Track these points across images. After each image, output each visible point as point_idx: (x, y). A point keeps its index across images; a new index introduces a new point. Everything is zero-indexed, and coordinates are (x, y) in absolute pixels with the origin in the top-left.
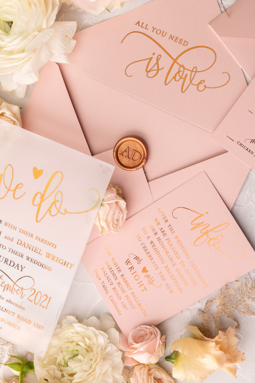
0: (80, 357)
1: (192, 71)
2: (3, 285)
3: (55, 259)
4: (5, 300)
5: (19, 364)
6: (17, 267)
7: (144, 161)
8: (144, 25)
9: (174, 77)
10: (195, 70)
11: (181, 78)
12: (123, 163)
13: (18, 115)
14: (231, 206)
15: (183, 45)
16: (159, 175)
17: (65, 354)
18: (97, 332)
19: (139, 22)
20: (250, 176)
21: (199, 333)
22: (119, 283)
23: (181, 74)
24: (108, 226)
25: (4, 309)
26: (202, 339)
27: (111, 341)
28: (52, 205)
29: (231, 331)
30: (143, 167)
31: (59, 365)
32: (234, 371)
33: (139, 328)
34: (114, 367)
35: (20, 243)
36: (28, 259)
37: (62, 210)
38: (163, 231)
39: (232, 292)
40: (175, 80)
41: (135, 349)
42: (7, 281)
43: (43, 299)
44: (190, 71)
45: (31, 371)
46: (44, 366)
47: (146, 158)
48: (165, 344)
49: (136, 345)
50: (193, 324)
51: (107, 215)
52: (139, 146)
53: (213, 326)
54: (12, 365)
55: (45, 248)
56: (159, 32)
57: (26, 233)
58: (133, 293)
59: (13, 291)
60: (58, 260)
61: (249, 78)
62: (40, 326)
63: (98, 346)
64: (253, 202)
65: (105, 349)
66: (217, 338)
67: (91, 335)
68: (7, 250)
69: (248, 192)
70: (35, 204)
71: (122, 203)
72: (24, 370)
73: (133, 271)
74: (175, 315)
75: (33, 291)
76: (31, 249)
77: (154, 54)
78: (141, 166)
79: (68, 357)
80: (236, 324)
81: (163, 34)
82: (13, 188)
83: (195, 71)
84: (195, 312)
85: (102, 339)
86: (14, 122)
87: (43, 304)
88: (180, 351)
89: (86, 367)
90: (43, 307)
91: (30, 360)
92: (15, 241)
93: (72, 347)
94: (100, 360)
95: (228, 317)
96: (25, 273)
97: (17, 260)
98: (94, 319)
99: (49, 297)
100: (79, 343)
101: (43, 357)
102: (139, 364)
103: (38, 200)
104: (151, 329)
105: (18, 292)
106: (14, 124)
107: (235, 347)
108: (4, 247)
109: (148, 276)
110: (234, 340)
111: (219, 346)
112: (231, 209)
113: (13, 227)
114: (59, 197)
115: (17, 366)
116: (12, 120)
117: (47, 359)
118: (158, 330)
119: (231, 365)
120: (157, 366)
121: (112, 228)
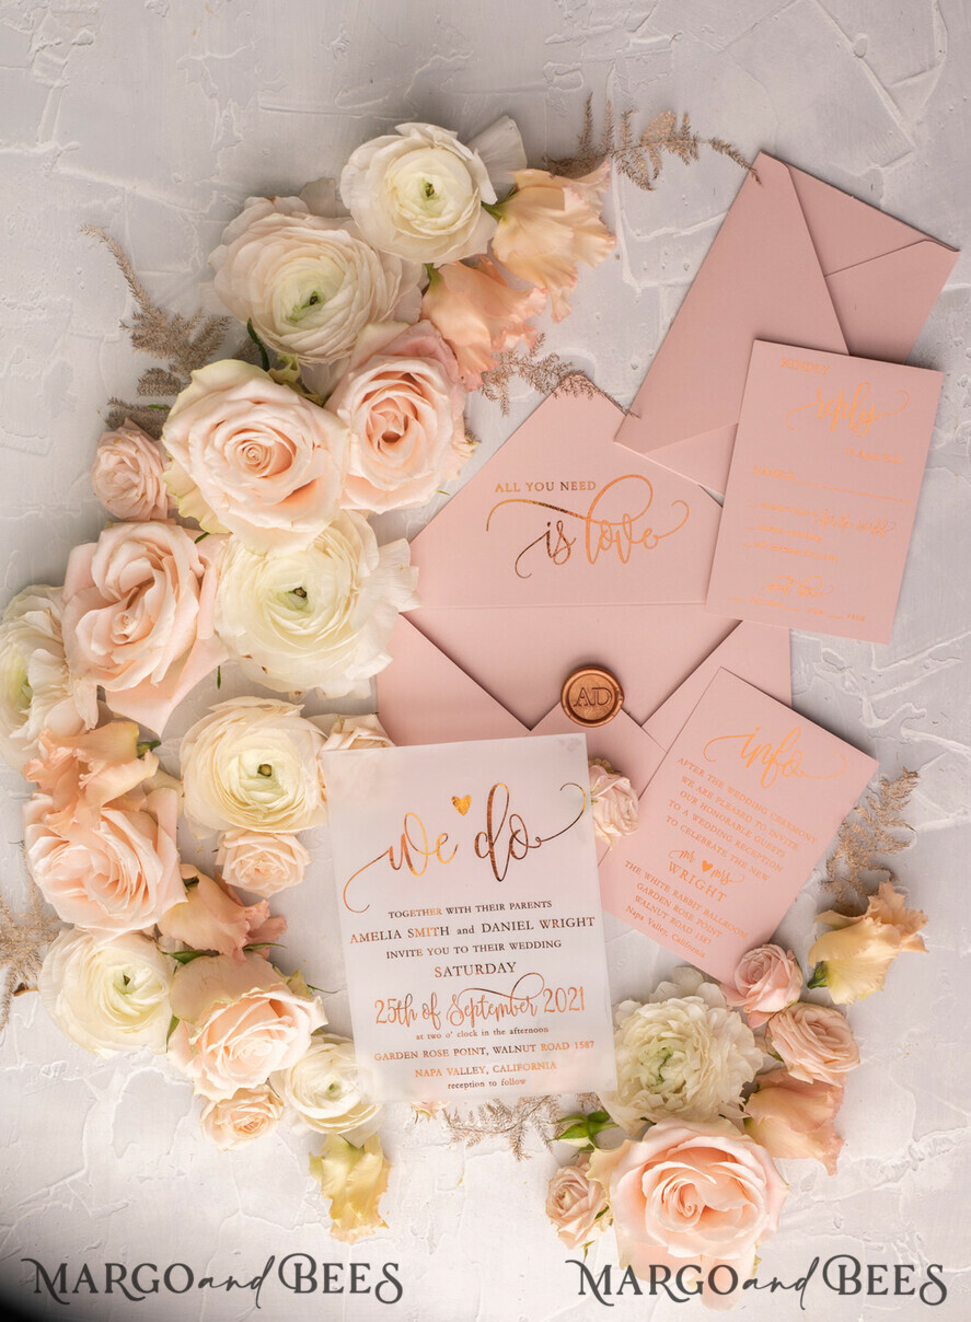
0: (677, 1055)
1: (624, 523)
2: (493, 1010)
3: (560, 924)
4: (508, 1032)
5: (579, 1125)
6: (502, 970)
7: (620, 697)
8: (511, 487)
9: (600, 546)
10: (627, 519)
11: (611, 541)
12: (587, 717)
13: (380, 728)
14: (788, 699)
15: (589, 489)
16: (653, 706)
17: (648, 1064)
18: (681, 1002)
19: (499, 486)
20: (794, 640)
21: (837, 918)
22: (676, 908)
23: (608, 535)
24: (619, 829)
25: (513, 1049)
26: (849, 925)
27: (711, 1004)
28: (511, 842)
29: (886, 887)
30: (622, 708)
31: (649, 1087)
32: (920, 944)
33: (744, 960)
34: (738, 1041)
35: (487, 928)
36: (513, 946)
37: (533, 842)
38: (705, 791)
39: (857, 829)
40: (604, 549)
41: (758, 993)
42: (496, 1001)
43: (570, 998)
44: (619, 524)
45: (604, 1127)
46: (626, 1102)
47: (619, 693)
48: (797, 963)
49: (754, 988)
50: (823, 909)
51: (609, 814)
52: (598, 678)
53: (855, 896)
54: (568, 1134)
55: (533, 916)
56: (539, 487)
57: (489, 908)
58: (707, 912)
59: (514, 1010)
60: (565, 923)
61: (717, 494)
62: (587, 1044)
63: (695, 1023)
64: (818, 675)
65: (708, 1022)
66: (870, 910)
67: (674, 1011)
68: (472, 950)
69: (802, 665)
70: (482, 854)
71: (624, 783)
72: (592, 1130)
73: (688, 877)
74: (789, 911)
75: (548, 993)
76: (511, 928)
77: (549, 524)
78: (618, 707)
79: (657, 1066)
80: (888, 874)
81: (548, 487)
82: (433, 847)
83: (627, 521)
84: (817, 889)
85: (696, 1010)
86: (382, 742)
87: (574, 1006)
88: (825, 958)
89: (695, 1064)
90: (578, 1009)
91: (593, 1111)
92: (478, 929)
93: (654, 1047)
94: (711, 1042)
95: (870, 869)
96: (519, 971)
97: (496, 958)
98: (664, 985)
99: (578, 989)
100: (663, 1035)
101: (616, 1089)
102: (773, 1015)
103: (484, 847)
104: (762, 952)
105: (524, 1008)
106: (384, 746)
107: (904, 909)
108: (464, 949)
109: (717, 873)
110: (897, 900)
111: (879, 918)
112: (790, 704)
113: (464, 910)
114: (517, 825)
115: (578, 1130)
116: (377, 741)
117: (626, 1088)
118: (775, 947)
119: (911, 938)
120: (801, 1004)
121: (627, 829)
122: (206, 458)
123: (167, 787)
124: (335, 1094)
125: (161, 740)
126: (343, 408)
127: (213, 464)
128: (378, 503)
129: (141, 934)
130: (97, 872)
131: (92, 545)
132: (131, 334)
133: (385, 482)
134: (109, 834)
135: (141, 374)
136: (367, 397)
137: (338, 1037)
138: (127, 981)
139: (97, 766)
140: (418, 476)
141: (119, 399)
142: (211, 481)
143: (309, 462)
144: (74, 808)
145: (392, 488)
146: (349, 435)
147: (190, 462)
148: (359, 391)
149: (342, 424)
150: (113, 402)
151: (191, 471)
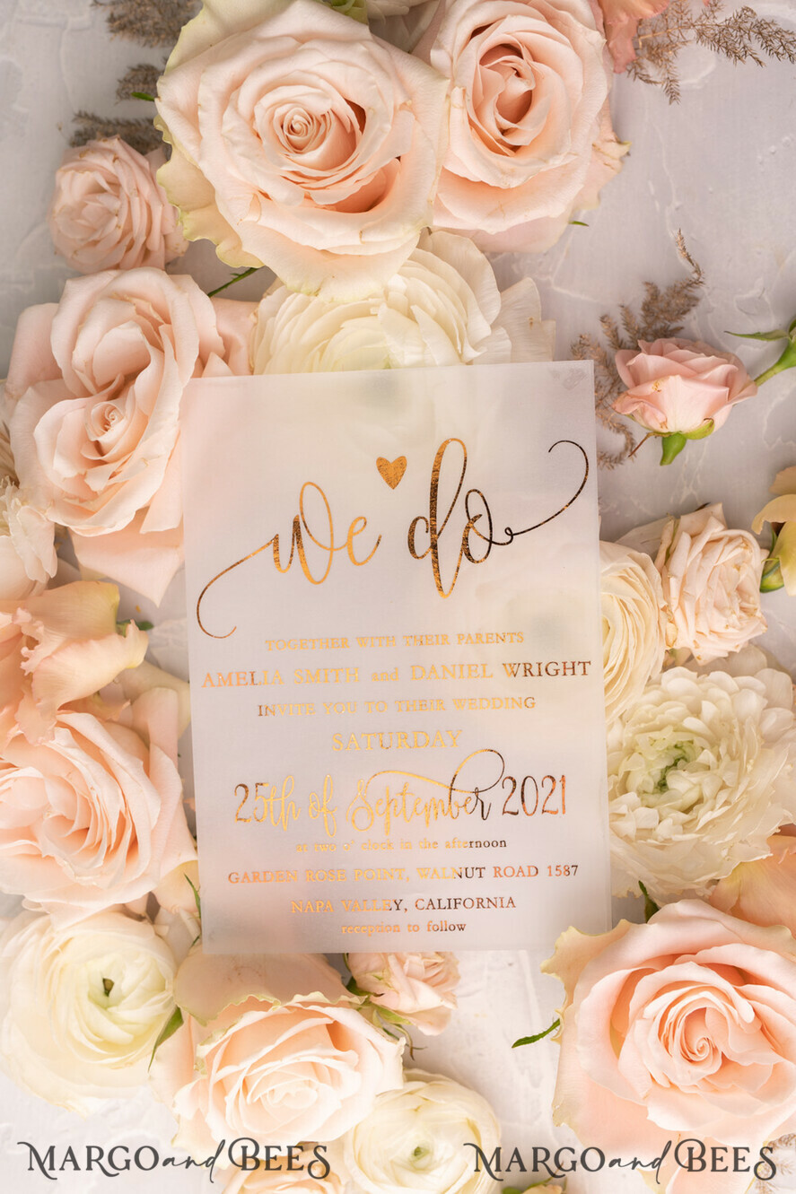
122: (226, 128)
123: (160, 686)
124: (423, 1162)
125: (155, 622)
126: (440, 47)
127: (236, 138)
128: (491, 215)
129: (125, 911)
130: (57, 811)
131: (51, 306)
132: (106, 15)
133: (503, 173)
134: (73, 747)
135: (122, 76)
136: (478, 31)
137: (428, 1074)
138: (108, 987)
139: (50, 643)
140: (557, 162)
141: (90, 112)
142: (232, 171)
143: (388, 127)
144: (16, 710)
145: (515, 183)
146: (448, 96)
147: (200, 137)
148: (464, 17)
149: (438, 74)
150: (81, 116)
151: (201, 157)
